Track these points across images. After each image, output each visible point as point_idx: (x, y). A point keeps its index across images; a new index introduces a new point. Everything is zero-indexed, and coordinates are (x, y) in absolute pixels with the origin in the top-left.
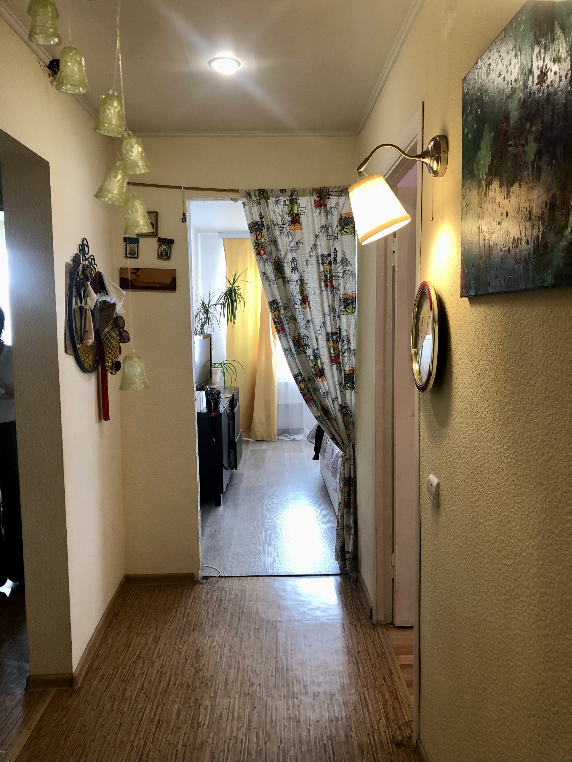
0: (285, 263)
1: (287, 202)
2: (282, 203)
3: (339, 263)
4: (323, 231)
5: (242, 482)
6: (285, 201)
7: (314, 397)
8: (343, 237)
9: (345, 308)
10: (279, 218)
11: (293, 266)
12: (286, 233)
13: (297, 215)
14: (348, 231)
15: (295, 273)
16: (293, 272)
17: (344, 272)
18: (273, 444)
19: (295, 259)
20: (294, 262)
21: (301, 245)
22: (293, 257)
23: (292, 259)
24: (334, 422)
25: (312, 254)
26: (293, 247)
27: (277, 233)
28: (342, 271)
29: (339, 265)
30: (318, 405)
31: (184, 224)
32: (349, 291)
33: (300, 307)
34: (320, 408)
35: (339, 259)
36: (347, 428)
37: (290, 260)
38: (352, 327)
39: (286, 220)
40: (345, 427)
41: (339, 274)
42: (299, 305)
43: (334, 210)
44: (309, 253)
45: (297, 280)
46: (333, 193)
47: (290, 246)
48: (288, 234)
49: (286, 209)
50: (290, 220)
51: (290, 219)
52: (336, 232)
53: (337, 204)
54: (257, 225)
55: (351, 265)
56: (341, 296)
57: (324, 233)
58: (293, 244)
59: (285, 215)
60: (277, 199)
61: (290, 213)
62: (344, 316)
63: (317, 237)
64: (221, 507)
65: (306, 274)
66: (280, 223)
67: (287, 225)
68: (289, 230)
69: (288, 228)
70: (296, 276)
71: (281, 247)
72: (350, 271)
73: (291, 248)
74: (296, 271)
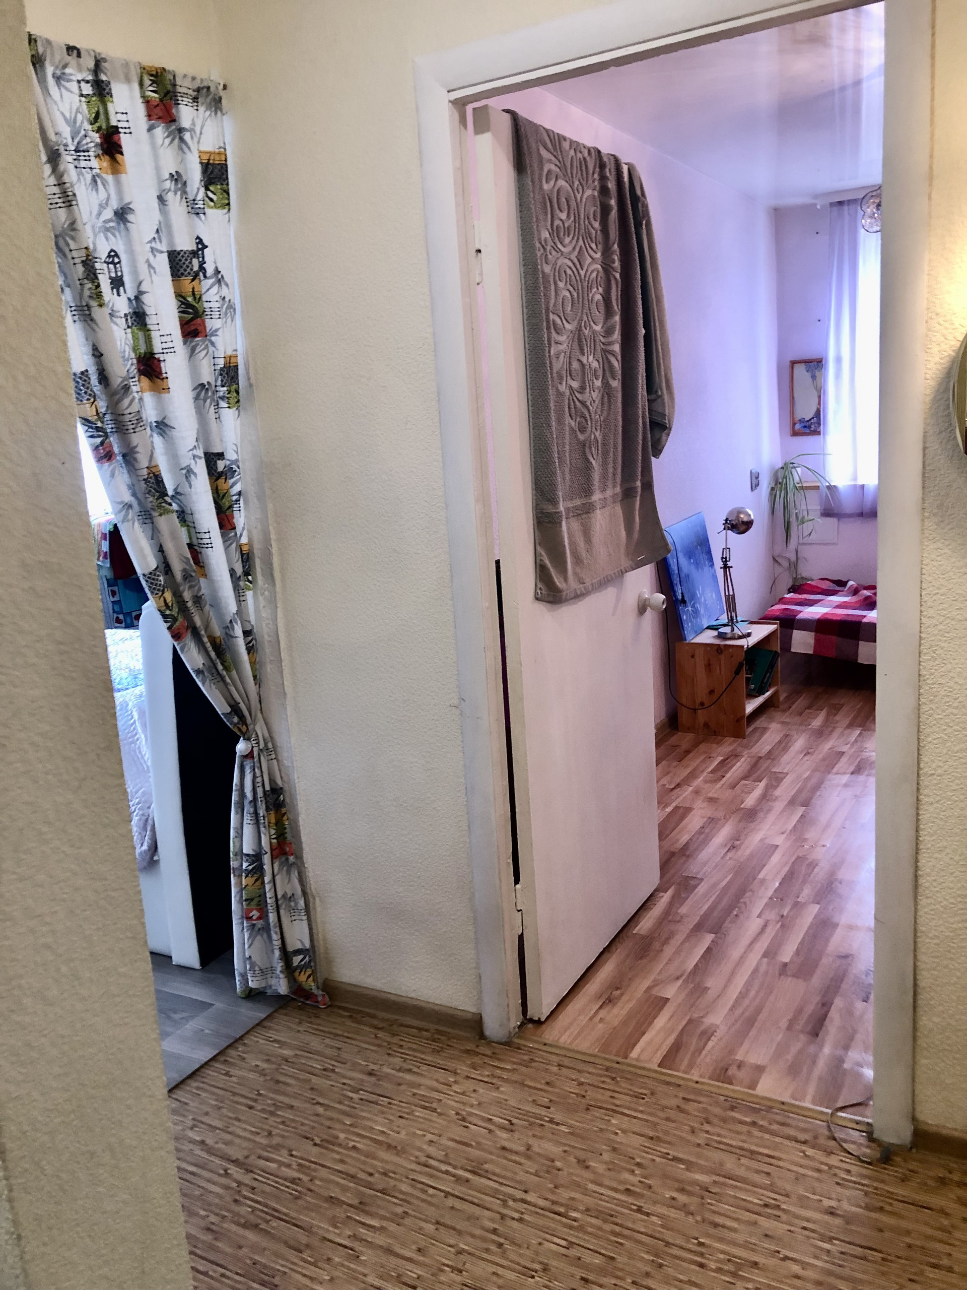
0: (97, 265)
1: (88, 89)
2: (74, 88)
3: (209, 278)
4: (173, 188)
6: (80, 82)
8: (209, 211)
10: (66, 132)
11: (113, 275)
12: (89, 177)
13: (115, 130)
14: (215, 198)
15: (119, 295)
16: (115, 290)
17: (221, 300)
19: (117, 255)
20: (115, 264)
21: (130, 217)
22: (112, 251)
23: (109, 256)
25: (158, 246)
26: (110, 221)
27: (74, 174)
28: (217, 298)
29: (211, 281)
32: (229, 351)
33: (138, 387)
35: (209, 267)
37: (104, 256)
39: (88, 140)
41: (212, 304)
42: (138, 383)
43: (190, 136)
44: (150, 242)
45: (126, 315)
46: (185, 91)
47: (103, 218)
48: (94, 180)
49: (85, 108)
50: (98, 140)
51: (97, 138)
52: (199, 196)
55: (227, 285)
56: (222, 361)
57: (176, 194)
58: (108, 214)
59: (84, 125)
60: (58, 72)
61: (96, 120)
62: (231, 411)
63: (160, 202)
65: (147, 301)
66: (70, 144)
67: (91, 153)
68: (98, 171)
69: (94, 163)
70: (121, 304)
71: (84, 217)
72: (227, 300)
73: (105, 222)
74: (121, 288)
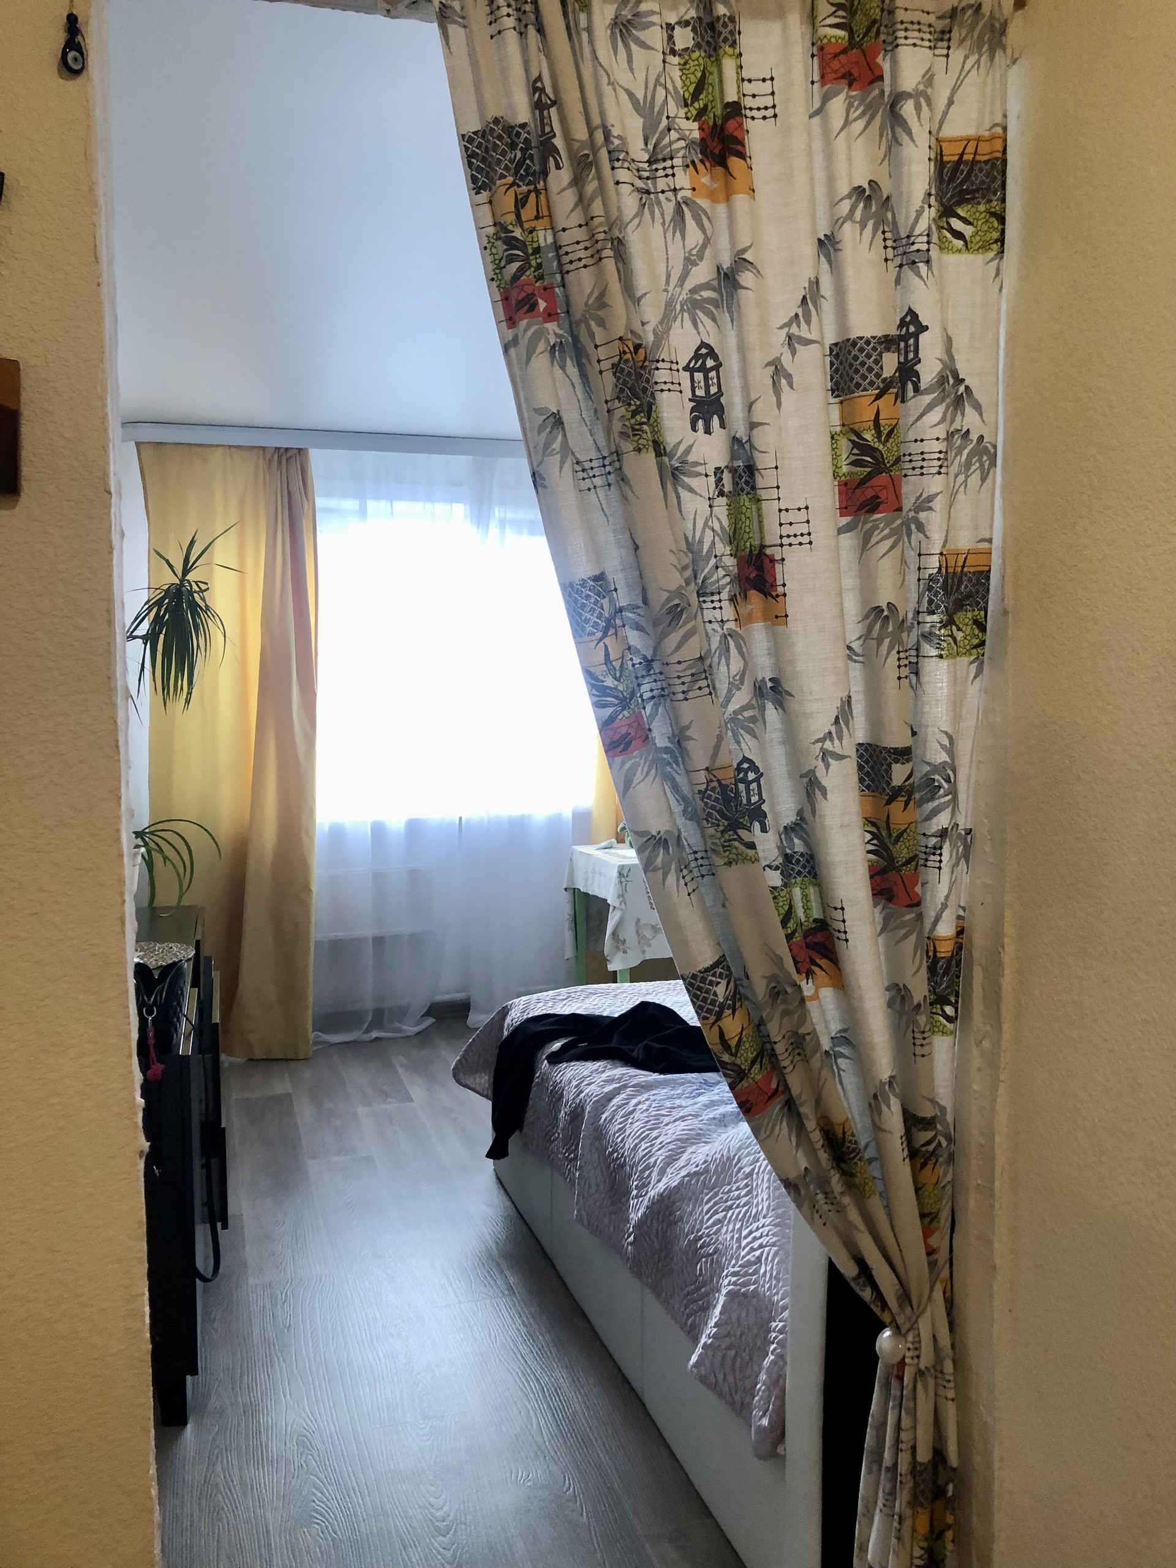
0: (662, 375)
1: (684, 38)
2: (655, 37)
3: (928, 391)
4: (858, 214)
6: (670, 27)
7: (796, 1082)
8: (951, 259)
9: (949, 622)
10: (637, 120)
11: (700, 393)
12: (669, 208)
13: (735, 110)
14: (967, 231)
15: (708, 431)
16: (700, 423)
17: (950, 436)
19: (712, 353)
20: (705, 371)
21: (746, 278)
22: (703, 345)
23: (697, 356)
24: (875, 1204)
25: (806, 332)
26: (707, 286)
27: (629, 202)
29: (927, 399)
32: (964, 541)
33: (728, 612)
34: (816, 1136)
35: (929, 370)
37: (686, 357)
39: (674, 135)
40: (922, 1216)
41: (926, 447)
42: (725, 604)
43: (918, 108)
44: (788, 325)
45: (718, 471)
46: (917, 16)
47: (690, 284)
48: (678, 213)
49: (676, 73)
50: (696, 135)
51: (693, 130)
52: (922, 226)
53: (929, 79)
54: (513, 146)
55: (977, 407)
56: (934, 562)
57: (863, 226)
58: (702, 273)
59: (673, 109)
60: (626, 13)
61: (695, 96)
62: (944, 664)
63: (827, 245)
65: (764, 439)
66: (639, 152)
67: (677, 162)
68: (688, 194)
69: (683, 179)
70: (710, 449)
71: (642, 282)
72: (974, 437)
73: (693, 291)
74: (715, 420)
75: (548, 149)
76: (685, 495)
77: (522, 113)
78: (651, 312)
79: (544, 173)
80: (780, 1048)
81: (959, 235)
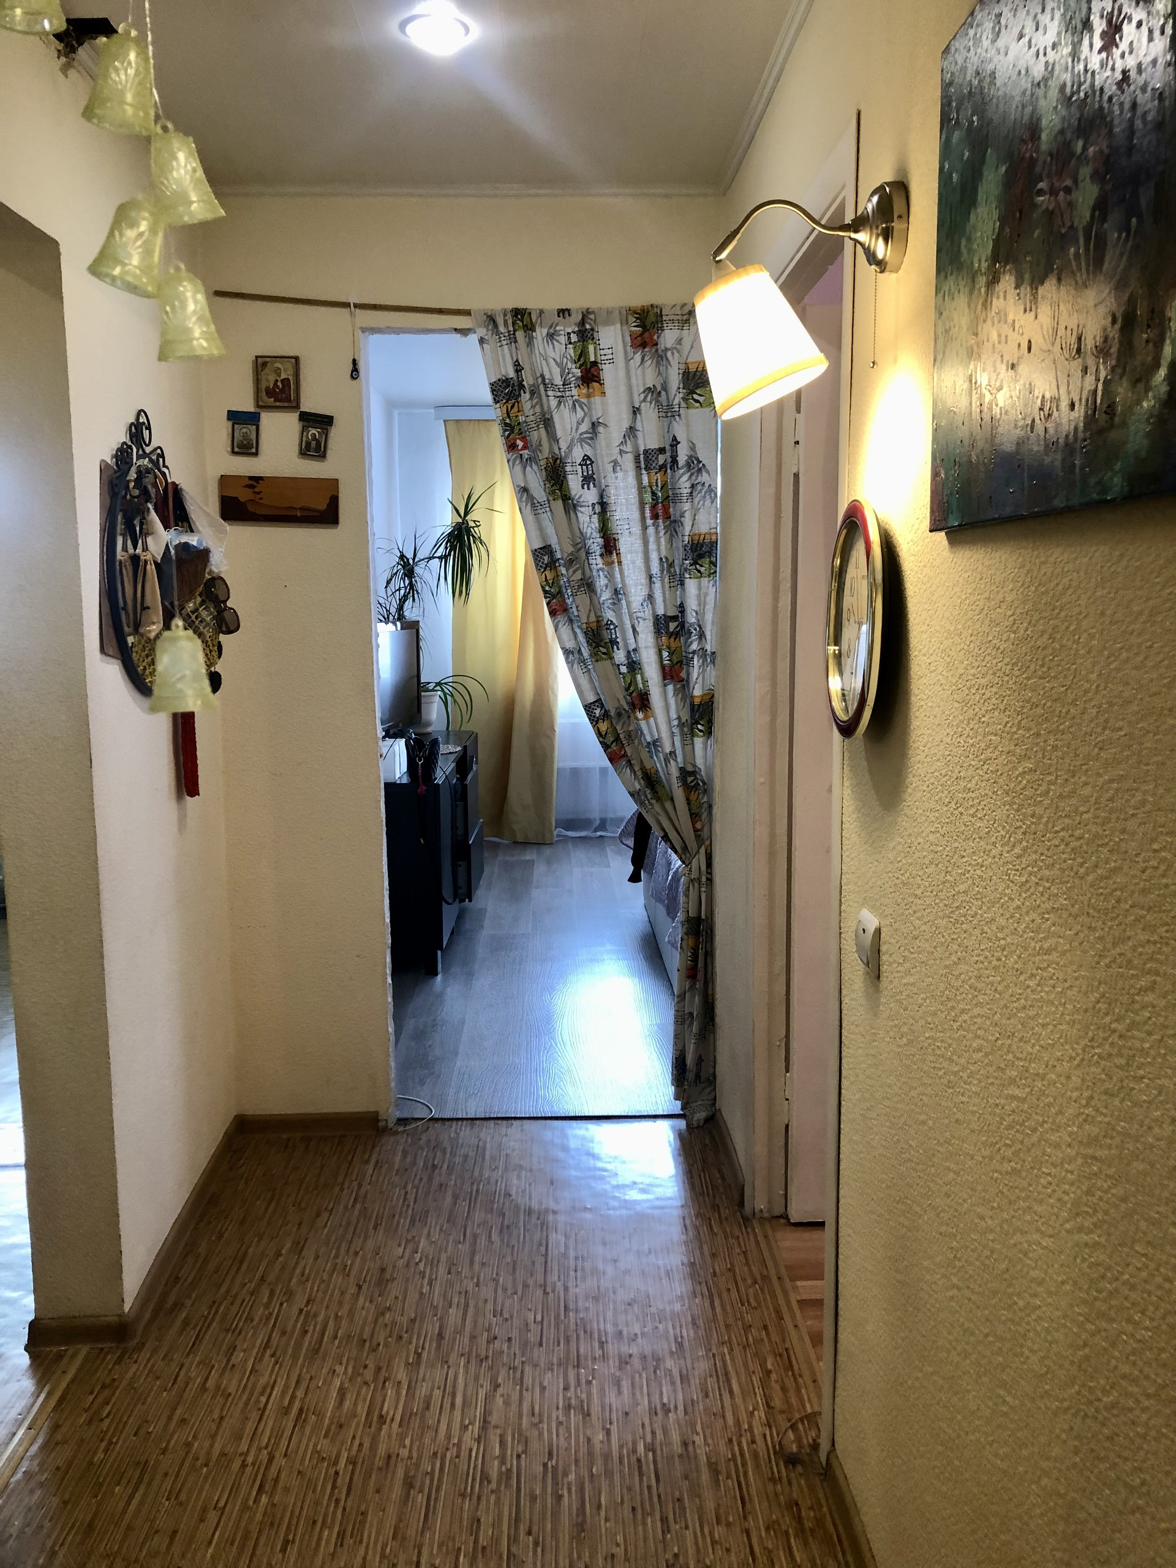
0: (568, 468)
1: (574, 338)
2: (563, 339)
3: (682, 468)
4: (649, 399)
5: (482, 927)
6: (569, 334)
7: (629, 750)
8: (692, 411)
9: (695, 563)
10: (556, 371)
11: (585, 474)
12: (571, 402)
13: (595, 363)
14: (701, 399)
15: (589, 489)
16: (586, 486)
17: (693, 486)
18: (547, 851)
19: (589, 458)
20: (587, 465)
21: (601, 429)
22: (586, 455)
23: (584, 460)
24: (668, 805)
25: (624, 448)
26: (586, 432)
27: (553, 403)
28: (688, 485)
29: (681, 471)
30: (637, 768)
31: (355, 382)
32: (703, 528)
33: (599, 560)
34: (639, 773)
35: (682, 459)
36: (694, 816)
37: (579, 461)
38: (710, 606)
39: (571, 375)
40: (691, 815)
41: (682, 491)
42: (598, 558)
43: (673, 354)
44: (620, 445)
45: (593, 504)
46: (671, 318)
47: (580, 431)
48: (574, 405)
49: (572, 352)
50: (580, 374)
51: (578, 373)
52: (676, 401)
53: (679, 341)
54: (508, 386)
55: (708, 472)
56: (686, 539)
57: (651, 403)
58: (585, 427)
59: (570, 365)
60: (552, 331)
61: (579, 360)
62: (692, 581)
63: (636, 411)
64: (439, 977)
65: (612, 491)
66: (558, 381)
67: (572, 385)
68: (577, 398)
69: (575, 392)
70: (590, 496)
71: (559, 433)
72: (707, 485)
73: (581, 434)
74: (591, 485)
75: (521, 386)
76: (579, 515)
77: (511, 374)
78: (564, 445)
79: (520, 395)
80: (622, 736)
81: (697, 401)
